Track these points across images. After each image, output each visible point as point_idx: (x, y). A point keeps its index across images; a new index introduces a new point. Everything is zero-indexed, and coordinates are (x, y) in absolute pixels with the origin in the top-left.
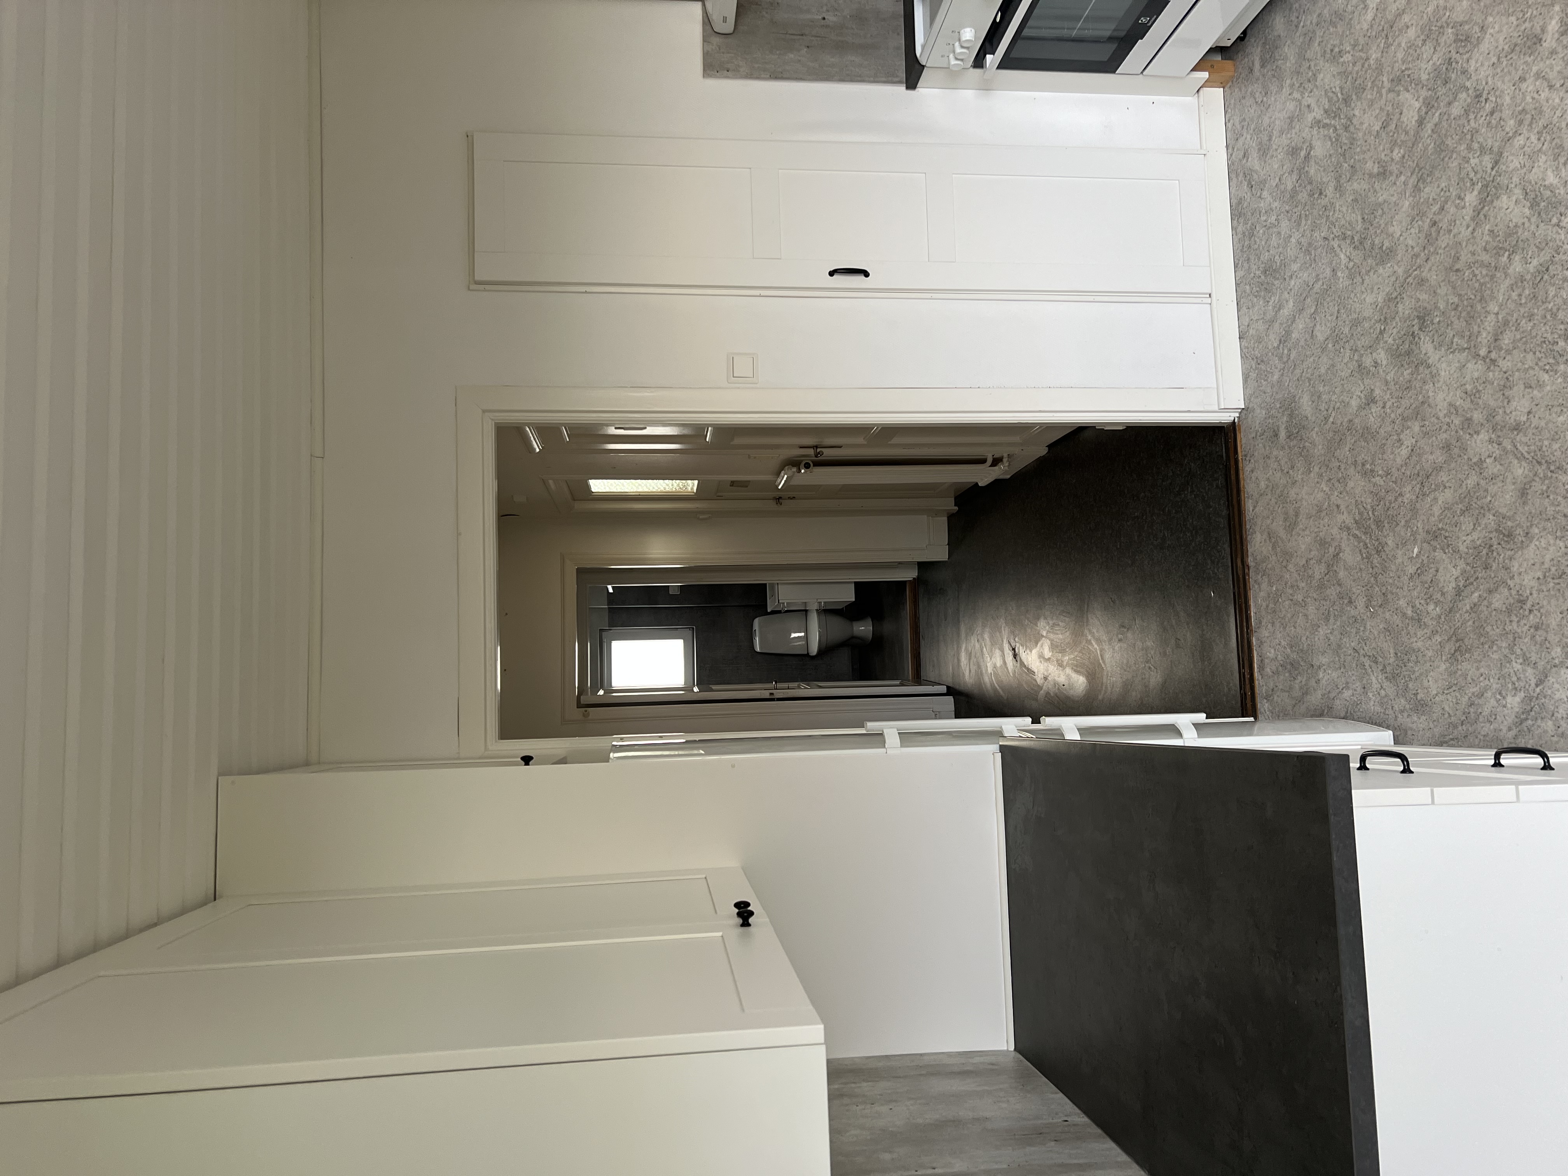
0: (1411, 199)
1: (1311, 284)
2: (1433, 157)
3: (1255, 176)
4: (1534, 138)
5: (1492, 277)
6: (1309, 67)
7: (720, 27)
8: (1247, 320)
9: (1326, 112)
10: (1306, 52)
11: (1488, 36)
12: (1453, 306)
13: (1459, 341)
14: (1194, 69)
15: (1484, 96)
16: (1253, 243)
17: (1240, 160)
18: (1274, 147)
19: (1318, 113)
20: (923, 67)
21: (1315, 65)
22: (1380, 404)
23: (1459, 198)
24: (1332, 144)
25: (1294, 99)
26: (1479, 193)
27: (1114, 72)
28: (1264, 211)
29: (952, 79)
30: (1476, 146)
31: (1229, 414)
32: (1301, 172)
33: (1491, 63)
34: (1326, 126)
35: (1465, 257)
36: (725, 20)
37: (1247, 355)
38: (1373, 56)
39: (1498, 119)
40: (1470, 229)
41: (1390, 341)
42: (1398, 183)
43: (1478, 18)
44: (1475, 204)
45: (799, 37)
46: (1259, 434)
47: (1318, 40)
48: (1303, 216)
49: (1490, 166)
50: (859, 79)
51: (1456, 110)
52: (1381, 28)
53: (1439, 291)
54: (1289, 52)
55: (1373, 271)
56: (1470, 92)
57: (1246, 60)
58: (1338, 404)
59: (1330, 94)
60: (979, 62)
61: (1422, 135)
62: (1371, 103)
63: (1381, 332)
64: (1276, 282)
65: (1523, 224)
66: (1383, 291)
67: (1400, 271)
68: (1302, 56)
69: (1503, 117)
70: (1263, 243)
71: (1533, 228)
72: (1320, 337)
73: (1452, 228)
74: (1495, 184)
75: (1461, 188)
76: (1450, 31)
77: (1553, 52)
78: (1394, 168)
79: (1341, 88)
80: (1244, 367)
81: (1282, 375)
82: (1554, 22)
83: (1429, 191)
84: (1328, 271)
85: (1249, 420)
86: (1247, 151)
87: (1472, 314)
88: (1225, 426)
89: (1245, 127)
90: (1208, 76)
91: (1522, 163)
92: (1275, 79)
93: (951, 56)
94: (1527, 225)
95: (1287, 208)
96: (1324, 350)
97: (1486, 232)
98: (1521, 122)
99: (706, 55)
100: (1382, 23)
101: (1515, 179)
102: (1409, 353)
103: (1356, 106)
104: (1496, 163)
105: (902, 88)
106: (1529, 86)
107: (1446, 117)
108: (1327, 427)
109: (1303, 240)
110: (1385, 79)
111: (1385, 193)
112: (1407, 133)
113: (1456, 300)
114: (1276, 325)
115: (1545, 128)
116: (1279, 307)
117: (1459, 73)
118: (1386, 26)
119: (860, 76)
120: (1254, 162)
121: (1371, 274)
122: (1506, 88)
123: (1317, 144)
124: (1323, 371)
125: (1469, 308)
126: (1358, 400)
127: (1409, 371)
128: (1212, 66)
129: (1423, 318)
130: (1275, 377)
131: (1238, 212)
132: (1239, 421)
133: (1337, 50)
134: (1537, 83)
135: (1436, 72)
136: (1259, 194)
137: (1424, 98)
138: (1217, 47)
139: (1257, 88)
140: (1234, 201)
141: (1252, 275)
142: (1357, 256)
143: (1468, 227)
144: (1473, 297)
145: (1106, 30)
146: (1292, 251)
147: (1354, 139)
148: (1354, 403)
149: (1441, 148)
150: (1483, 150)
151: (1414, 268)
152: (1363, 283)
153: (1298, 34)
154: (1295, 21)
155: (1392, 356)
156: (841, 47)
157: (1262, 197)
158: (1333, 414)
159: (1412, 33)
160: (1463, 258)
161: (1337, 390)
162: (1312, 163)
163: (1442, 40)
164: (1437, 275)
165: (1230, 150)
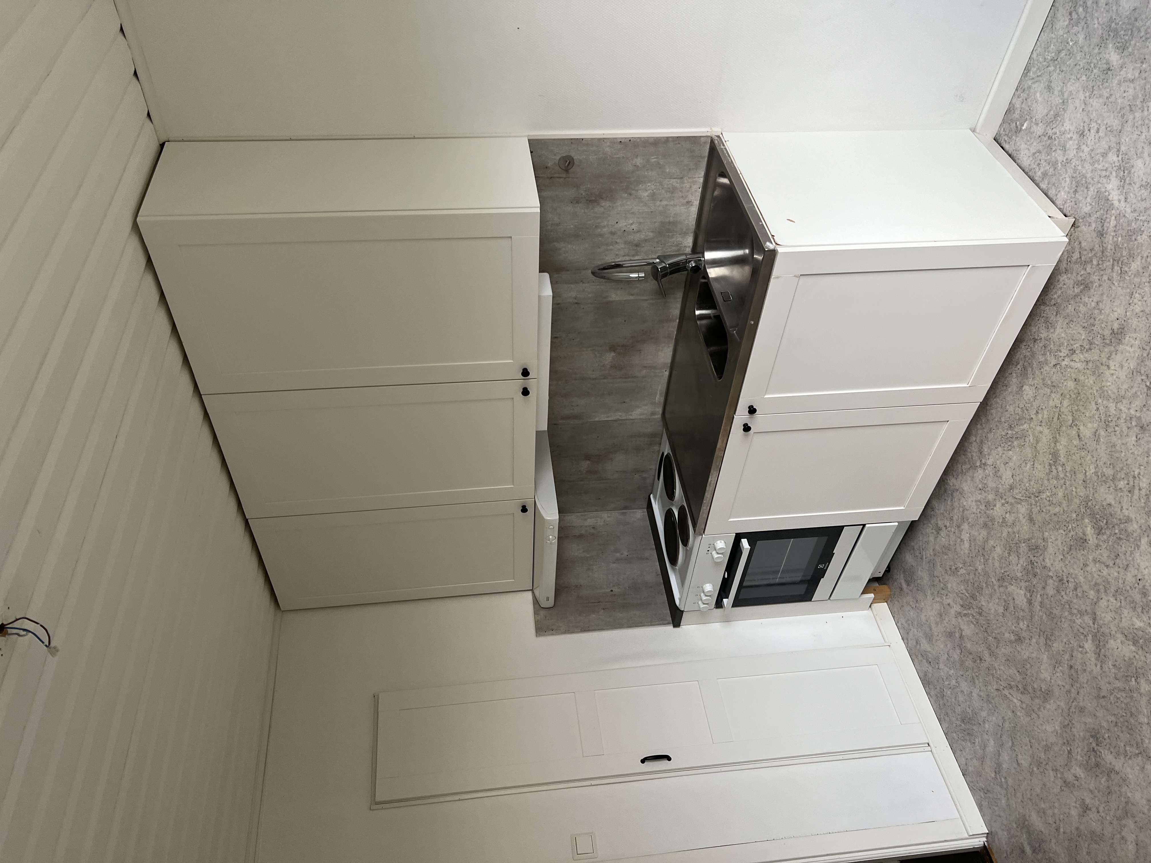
0: (1047, 653)
1: (1001, 725)
2: (1048, 623)
3: (930, 655)
4: (1112, 600)
5: (1131, 697)
6: (940, 581)
7: (544, 604)
8: (964, 759)
9: (962, 606)
10: (934, 572)
11: (1049, 544)
12: (1114, 724)
13: (1131, 749)
14: (863, 593)
15: (1065, 579)
16: (946, 701)
17: (916, 646)
18: (936, 634)
19: (957, 608)
20: (683, 611)
21: (943, 579)
22: (1094, 809)
23: (1080, 647)
24: (975, 626)
25: (937, 602)
26: (1093, 641)
27: (810, 600)
28: (945, 678)
29: (703, 618)
30: (1075, 611)
31: (978, 840)
32: (961, 648)
33: (1060, 559)
34: (965, 615)
35: (1105, 687)
36: (548, 599)
37: (975, 788)
38: (980, 568)
39: (1082, 592)
40: (1099, 666)
41: (1079, 757)
42: (1033, 644)
43: (1038, 534)
44: (1093, 649)
45: (597, 604)
46: (1009, 853)
47: (939, 564)
48: (975, 677)
49: (1091, 622)
50: (640, 624)
51: (1050, 591)
52: (977, 551)
53: (1098, 714)
54: (923, 574)
55: (1042, 708)
56: (1054, 578)
57: (896, 583)
58: (1062, 816)
59: (960, 595)
60: (719, 604)
61: (1034, 610)
62: (991, 596)
63: (1070, 752)
64: (974, 728)
65: (1135, 656)
66: (1057, 721)
67: (1062, 704)
68: (932, 576)
69: (1085, 590)
70: (953, 700)
71: (1143, 658)
72: (1025, 764)
73: (1085, 668)
74: (1100, 633)
75: (1077, 640)
76: (1023, 545)
77: (1098, 546)
78: (1024, 634)
79: (967, 591)
80: (975, 797)
81: (1008, 799)
82: (1089, 529)
83: (1057, 646)
84: (1010, 714)
85: (997, 841)
86: (918, 639)
87: (1130, 727)
88: (979, 850)
89: (911, 624)
90: (873, 596)
91: (1112, 616)
92: (919, 592)
93: (700, 602)
94: (1137, 657)
95: (961, 673)
96: (1032, 773)
97: (1111, 667)
98: (1098, 591)
99: (537, 623)
100: (977, 548)
101: (1114, 629)
102: (1097, 765)
103: (981, 599)
104: (1094, 619)
105: (670, 628)
106: (1092, 568)
107: (1045, 597)
108: (1061, 837)
109: (982, 694)
110: (993, 580)
111: (1026, 652)
112: (1023, 610)
113: (1113, 718)
114: (988, 761)
115: (1117, 591)
116: (984, 747)
117: (1041, 568)
118: (980, 549)
119: (641, 623)
120: (925, 645)
121: (1042, 709)
122: (1078, 572)
123: (964, 627)
124: (1038, 790)
125: (1126, 723)
126: (1076, 810)
127: (1104, 779)
128: (875, 590)
129: (1095, 736)
130: (1003, 802)
131: (926, 682)
132: (989, 845)
133: (953, 568)
134: (1097, 566)
135: (1026, 570)
136: (937, 667)
137: (1025, 588)
138: (873, 578)
139: (909, 599)
140: (922, 675)
141: (955, 725)
142: (1026, 698)
143: (1096, 665)
144: (1124, 714)
145: (797, 577)
146: (977, 703)
147: (988, 620)
148: (1074, 812)
149: (1051, 616)
150: (1081, 613)
151: (1071, 701)
152: (1039, 717)
153: (924, 563)
154: (919, 556)
155: (1086, 769)
156: (625, 607)
157: (940, 668)
158: (1061, 825)
159: (998, 550)
160: (1104, 688)
161: (1056, 804)
162: (966, 640)
163: (1021, 551)
164: (1090, 703)
165: (906, 641)
